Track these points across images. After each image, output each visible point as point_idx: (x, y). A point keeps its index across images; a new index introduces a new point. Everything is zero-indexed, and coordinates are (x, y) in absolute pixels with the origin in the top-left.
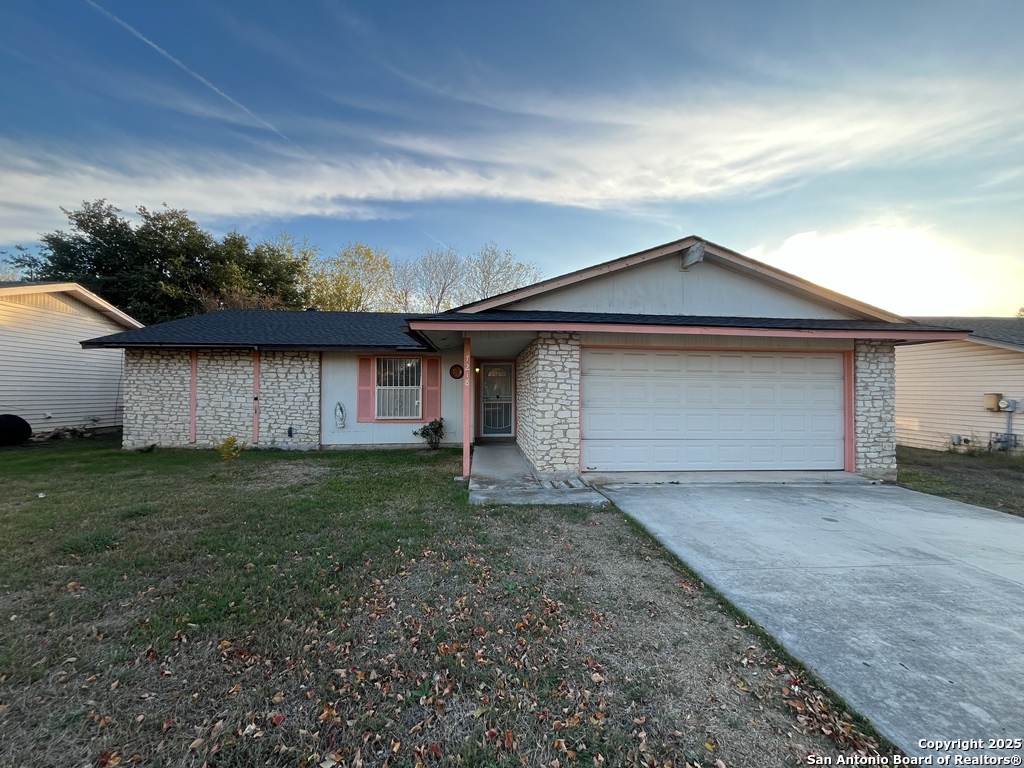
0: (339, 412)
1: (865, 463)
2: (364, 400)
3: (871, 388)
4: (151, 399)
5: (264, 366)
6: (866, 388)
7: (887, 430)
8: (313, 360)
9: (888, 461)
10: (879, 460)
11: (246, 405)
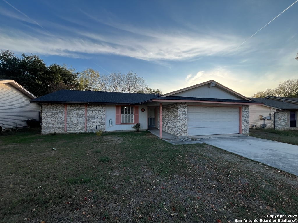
0: (110, 122)
1: (244, 132)
2: (117, 118)
3: (245, 115)
4: (51, 118)
5: (88, 109)
6: (244, 115)
7: (248, 124)
8: (103, 107)
9: (248, 131)
10: (246, 131)
11: (83, 120)
